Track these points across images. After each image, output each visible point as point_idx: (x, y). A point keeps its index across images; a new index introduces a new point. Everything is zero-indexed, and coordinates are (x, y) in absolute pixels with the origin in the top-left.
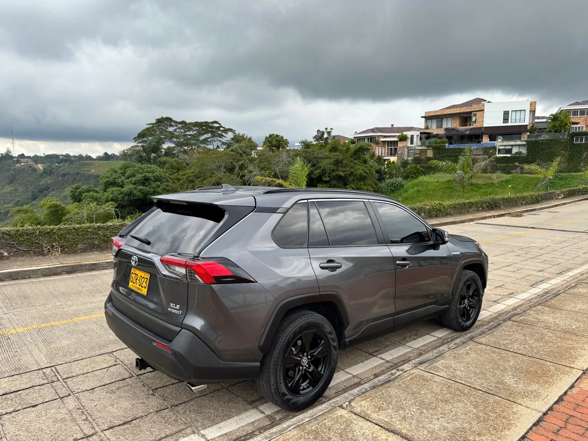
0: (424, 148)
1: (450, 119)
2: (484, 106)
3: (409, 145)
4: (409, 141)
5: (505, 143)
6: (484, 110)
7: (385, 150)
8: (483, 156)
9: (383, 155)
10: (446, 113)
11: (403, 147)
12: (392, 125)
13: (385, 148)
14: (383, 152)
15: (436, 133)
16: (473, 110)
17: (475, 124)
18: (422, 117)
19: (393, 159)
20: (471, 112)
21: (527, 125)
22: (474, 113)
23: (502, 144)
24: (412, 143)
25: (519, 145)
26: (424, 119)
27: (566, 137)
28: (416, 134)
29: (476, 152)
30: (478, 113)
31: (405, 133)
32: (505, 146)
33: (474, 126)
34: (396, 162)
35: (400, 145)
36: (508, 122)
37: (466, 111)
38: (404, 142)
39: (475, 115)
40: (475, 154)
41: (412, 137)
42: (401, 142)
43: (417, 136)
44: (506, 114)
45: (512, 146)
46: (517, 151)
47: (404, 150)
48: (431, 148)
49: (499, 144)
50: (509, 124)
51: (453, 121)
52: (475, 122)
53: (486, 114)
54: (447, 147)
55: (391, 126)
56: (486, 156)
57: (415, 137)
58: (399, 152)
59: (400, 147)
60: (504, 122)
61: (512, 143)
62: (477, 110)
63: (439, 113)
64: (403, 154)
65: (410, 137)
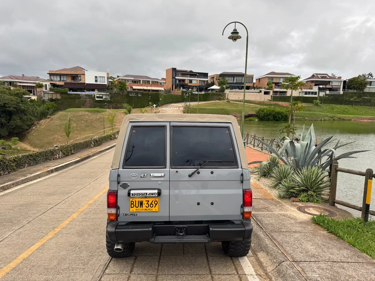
0: (54, 93)
1: (65, 77)
2: (85, 72)
3: (44, 90)
4: (44, 88)
5: (100, 93)
6: (85, 74)
8: (89, 99)
10: (62, 73)
11: (41, 91)
15: (58, 84)
16: (78, 73)
18: (48, 73)
19: (33, 97)
21: (106, 85)
23: (98, 93)
24: (46, 89)
25: (106, 95)
28: (48, 84)
30: (82, 76)
31: (40, 82)
32: (99, 94)
33: (80, 82)
34: (36, 100)
36: (97, 82)
37: (74, 73)
38: (41, 88)
39: (80, 76)
41: (46, 85)
42: (39, 88)
44: (96, 77)
45: (103, 95)
47: (41, 93)
48: (58, 93)
49: (97, 93)
50: (98, 83)
51: (67, 78)
52: (80, 80)
53: (86, 77)
54: (68, 93)
55: (22, 76)
57: (48, 86)
58: (38, 94)
59: (38, 91)
60: (95, 82)
61: (103, 93)
62: (81, 74)
63: (58, 73)
64: (41, 95)
65: (44, 85)
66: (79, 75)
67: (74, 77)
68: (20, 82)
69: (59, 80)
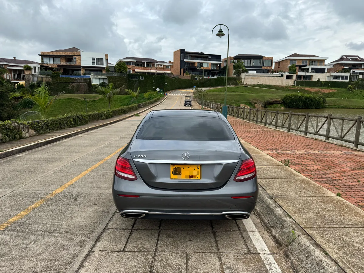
0: (45, 76)
1: (59, 59)
2: (80, 53)
3: (33, 73)
4: (33, 71)
5: (96, 77)
6: (80, 56)
7: (12, 75)
8: (84, 84)
9: (11, 79)
10: (55, 54)
11: (29, 74)
12: (15, 58)
13: (11, 74)
14: (10, 77)
15: (51, 67)
16: (73, 54)
19: (21, 82)
20: (72, 56)
21: (105, 67)
22: (74, 56)
24: (35, 72)
25: (103, 78)
26: (40, 56)
27: (126, 75)
28: (37, 66)
29: (80, 81)
30: (77, 57)
31: (29, 65)
33: (76, 64)
34: (24, 85)
35: (26, 73)
36: (95, 64)
37: (69, 55)
38: (29, 71)
39: (75, 58)
40: (79, 82)
41: (35, 68)
42: (27, 71)
43: (38, 67)
44: (93, 59)
46: (103, 82)
47: (29, 77)
48: (49, 77)
49: (92, 77)
50: (95, 66)
51: (61, 60)
52: (76, 62)
53: (82, 58)
54: (60, 76)
55: (13, 59)
56: (86, 84)
57: (37, 68)
58: (26, 78)
59: (26, 74)
60: (92, 64)
61: (100, 77)
62: (76, 55)
63: (51, 54)
64: (29, 79)
65: (33, 68)
67: (69, 59)
68: (10, 66)
69: (52, 63)
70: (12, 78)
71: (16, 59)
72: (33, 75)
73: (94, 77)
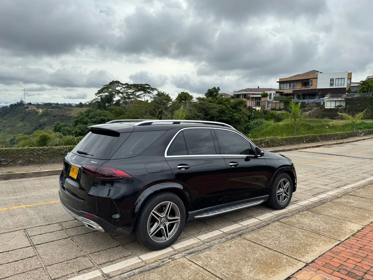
0: (278, 102)
1: (295, 84)
2: (317, 75)
4: (268, 97)
5: (331, 99)
6: (317, 78)
10: (293, 79)
11: (265, 101)
12: (258, 87)
13: (253, 101)
15: (286, 92)
16: (310, 77)
17: (311, 87)
18: (277, 82)
19: (258, 108)
21: (346, 88)
24: (270, 98)
25: (340, 101)
26: (279, 83)
27: (371, 96)
28: (273, 92)
29: (312, 105)
30: (314, 80)
31: (266, 92)
32: (331, 101)
33: (311, 88)
34: (260, 111)
35: (263, 99)
37: (306, 78)
38: (265, 98)
39: (312, 81)
40: (311, 106)
41: (271, 94)
42: (263, 98)
43: (274, 94)
44: (332, 80)
45: (336, 101)
46: (339, 104)
47: (265, 103)
48: (282, 102)
50: (334, 87)
51: (298, 85)
52: (312, 85)
53: (319, 81)
54: (293, 101)
56: (319, 107)
57: (272, 95)
58: (262, 104)
59: (262, 101)
60: (330, 86)
61: (336, 99)
62: (313, 78)
63: (288, 80)
64: (264, 105)
65: (269, 94)
66: (310, 80)
67: (306, 82)
68: (253, 94)
69: (289, 88)
70: (253, 105)
71: (260, 88)
72: (268, 101)
73: (329, 100)
